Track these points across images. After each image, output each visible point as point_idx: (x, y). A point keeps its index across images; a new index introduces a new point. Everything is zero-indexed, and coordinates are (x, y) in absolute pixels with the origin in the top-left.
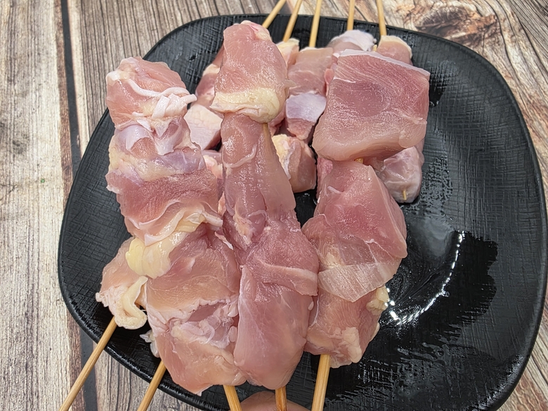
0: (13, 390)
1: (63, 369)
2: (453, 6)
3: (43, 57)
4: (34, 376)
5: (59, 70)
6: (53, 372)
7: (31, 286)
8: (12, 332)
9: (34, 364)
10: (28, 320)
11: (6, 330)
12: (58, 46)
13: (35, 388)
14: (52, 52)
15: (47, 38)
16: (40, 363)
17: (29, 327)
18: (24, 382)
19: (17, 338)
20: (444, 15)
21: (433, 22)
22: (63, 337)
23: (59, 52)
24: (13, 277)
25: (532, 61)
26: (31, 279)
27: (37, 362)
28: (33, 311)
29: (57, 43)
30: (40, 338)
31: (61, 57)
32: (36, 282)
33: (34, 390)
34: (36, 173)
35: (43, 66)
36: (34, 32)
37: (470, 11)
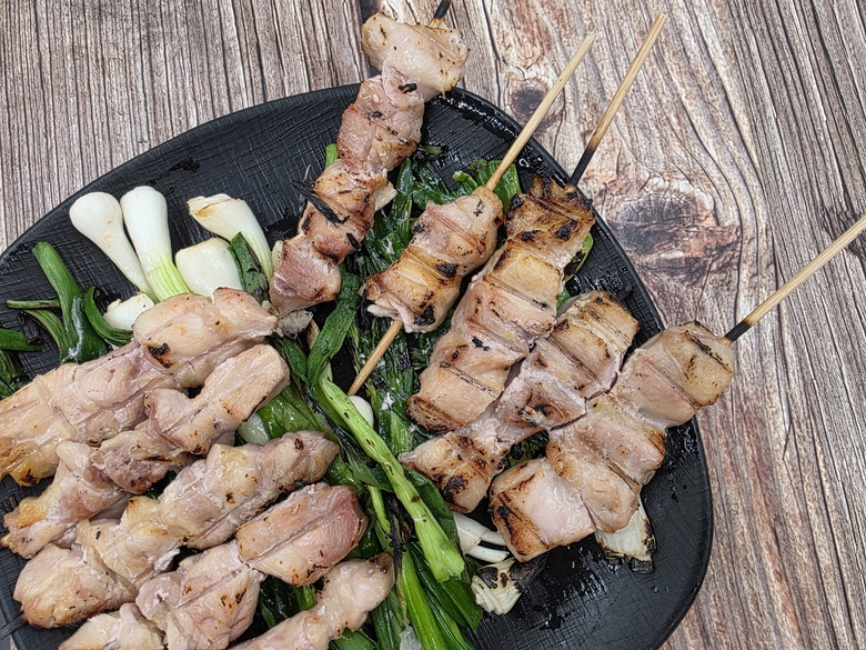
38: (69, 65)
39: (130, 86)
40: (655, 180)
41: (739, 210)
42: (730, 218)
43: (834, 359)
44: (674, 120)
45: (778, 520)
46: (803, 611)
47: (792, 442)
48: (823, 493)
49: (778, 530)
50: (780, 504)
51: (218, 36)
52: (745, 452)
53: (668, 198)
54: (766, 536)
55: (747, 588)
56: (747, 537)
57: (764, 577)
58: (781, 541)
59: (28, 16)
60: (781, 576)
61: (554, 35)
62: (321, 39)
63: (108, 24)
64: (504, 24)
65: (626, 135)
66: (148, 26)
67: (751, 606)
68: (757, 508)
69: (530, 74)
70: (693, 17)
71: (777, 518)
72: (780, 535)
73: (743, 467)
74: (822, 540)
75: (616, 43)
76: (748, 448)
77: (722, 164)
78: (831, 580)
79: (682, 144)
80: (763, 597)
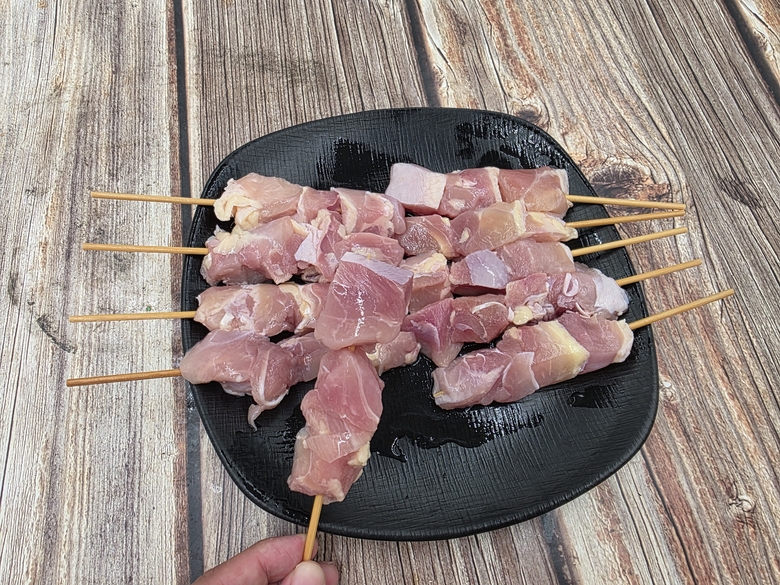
0: (110, 549)
1: (168, 531)
2: (626, 165)
3: (154, 150)
4: (134, 536)
5: (172, 170)
6: (155, 534)
7: (132, 433)
8: (110, 484)
9: (135, 523)
10: (129, 473)
11: (104, 481)
12: (172, 138)
13: (135, 549)
14: (164, 144)
15: (159, 125)
16: (141, 523)
17: (130, 481)
18: (122, 542)
19: (116, 492)
20: (616, 174)
21: (603, 181)
22: (167, 496)
23: (172, 145)
24: (112, 421)
25: (698, 245)
26: (133, 425)
27: (138, 521)
28: (134, 463)
29: (171, 134)
30: (142, 495)
31: (175, 152)
32: (138, 429)
33: (135, 552)
34: (141, 298)
35: (153, 162)
36: (143, 114)
37: (644, 174)
38: (244, 96)
39: (281, 106)
40: (612, 159)
41: (667, 175)
42: (662, 180)
43: (744, 264)
44: (618, 126)
45: (724, 361)
46: (753, 419)
47: (725, 312)
48: (752, 344)
49: (726, 367)
50: (724, 351)
51: (335, 81)
52: (695, 318)
53: (621, 169)
54: (718, 371)
55: (711, 404)
56: (705, 371)
57: (722, 398)
58: (729, 374)
59: (220, 70)
60: (733, 396)
61: (539, 83)
62: (397, 83)
63: (268, 75)
64: (508, 77)
65: (590, 134)
66: (292, 76)
67: (716, 417)
68: (709, 353)
69: (527, 102)
70: (622, 73)
71: (724, 359)
72: (728, 370)
73: (695, 328)
74: (757, 374)
75: (578, 88)
76: (697, 316)
77: (652, 150)
78: (768, 399)
79: (625, 139)
80: (723, 410)
